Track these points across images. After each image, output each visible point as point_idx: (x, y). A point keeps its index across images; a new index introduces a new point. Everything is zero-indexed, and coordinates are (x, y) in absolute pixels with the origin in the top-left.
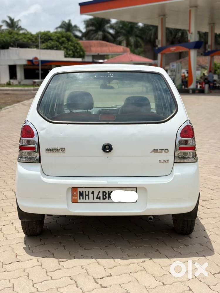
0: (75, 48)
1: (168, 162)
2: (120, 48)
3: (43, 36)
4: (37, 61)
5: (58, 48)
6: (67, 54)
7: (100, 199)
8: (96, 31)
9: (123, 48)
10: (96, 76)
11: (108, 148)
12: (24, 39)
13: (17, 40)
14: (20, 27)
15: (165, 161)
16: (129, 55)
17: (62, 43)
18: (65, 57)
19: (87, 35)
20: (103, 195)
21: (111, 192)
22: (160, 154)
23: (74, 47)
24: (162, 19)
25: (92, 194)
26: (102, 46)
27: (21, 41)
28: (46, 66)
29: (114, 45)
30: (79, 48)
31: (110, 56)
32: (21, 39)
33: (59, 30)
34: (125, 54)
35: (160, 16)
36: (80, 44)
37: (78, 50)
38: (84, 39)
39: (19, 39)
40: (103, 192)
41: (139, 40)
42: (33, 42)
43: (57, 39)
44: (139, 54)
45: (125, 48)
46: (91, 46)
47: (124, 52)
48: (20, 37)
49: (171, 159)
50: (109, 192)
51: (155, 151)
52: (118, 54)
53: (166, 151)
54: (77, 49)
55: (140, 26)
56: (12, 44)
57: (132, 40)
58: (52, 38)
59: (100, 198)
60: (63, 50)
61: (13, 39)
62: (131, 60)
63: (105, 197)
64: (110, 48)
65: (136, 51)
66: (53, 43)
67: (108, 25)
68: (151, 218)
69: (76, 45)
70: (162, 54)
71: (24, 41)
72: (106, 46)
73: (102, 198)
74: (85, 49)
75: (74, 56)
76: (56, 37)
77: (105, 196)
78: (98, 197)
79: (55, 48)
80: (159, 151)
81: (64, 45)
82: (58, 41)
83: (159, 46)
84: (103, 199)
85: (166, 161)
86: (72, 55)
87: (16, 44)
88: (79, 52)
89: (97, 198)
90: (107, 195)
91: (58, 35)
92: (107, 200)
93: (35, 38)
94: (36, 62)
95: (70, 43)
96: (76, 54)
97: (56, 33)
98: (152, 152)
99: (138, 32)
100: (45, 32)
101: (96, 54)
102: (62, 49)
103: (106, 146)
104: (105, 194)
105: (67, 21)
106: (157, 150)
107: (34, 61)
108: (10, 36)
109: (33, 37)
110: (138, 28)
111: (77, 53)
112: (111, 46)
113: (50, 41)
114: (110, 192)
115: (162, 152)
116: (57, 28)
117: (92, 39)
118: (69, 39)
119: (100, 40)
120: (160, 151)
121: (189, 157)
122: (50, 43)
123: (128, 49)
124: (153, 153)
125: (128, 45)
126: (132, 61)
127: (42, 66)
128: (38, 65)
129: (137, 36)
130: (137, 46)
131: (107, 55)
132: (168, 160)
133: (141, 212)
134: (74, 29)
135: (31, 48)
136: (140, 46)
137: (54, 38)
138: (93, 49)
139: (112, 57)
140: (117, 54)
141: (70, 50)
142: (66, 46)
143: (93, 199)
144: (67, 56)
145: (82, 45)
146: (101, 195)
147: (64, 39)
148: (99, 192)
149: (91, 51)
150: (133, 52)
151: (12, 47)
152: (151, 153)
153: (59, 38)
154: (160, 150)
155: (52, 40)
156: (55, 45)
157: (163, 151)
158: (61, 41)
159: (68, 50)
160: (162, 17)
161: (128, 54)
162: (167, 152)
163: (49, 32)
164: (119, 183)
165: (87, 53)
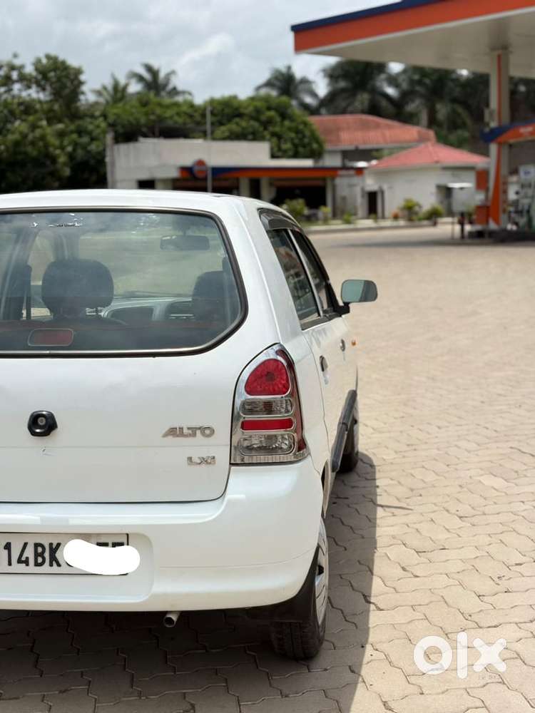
0: (300, 136)
1: (215, 463)
2: (411, 132)
3: (219, 108)
4: (202, 168)
5: (255, 137)
6: (280, 149)
7: (27, 565)
8: (352, 92)
9: (419, 132)
10: (36, 225)
11: (44, 423)
12: (176, 118)
13: (161, 119)
14: (175, 89)
15: (204, 461)
16: (431, 148)
17: (267, 124)
18: (273, 156)
19: (331, 103)
20: (37, 555)
21: (59, 545)
22: (190, 440)
23: (297, 132)
24: (499, 57)
25: (6, 551)
26: (365, 126)
27: (170, 123)
28: (226, 180)
29: (395, 124)
30: (307, 133)
31: (386, 152)
32: (171, 117)
33: (263, 92)
34: (422, 145)
35: (493, 49)
36: (311, 125)
37: (306, 140)
38: (323, 111)
39: (166, 118)
40: (36, 545)
41: (460, 110)
42: (198, 123)
43: (254, 114)
44: (459, 145)
45: (424, 130)
46: (339, 129)
47: (422, 139)
48: (169, 113)
49: (223, 455)
50: (51, 544)
51: (174, 432)
52: (405, 145)
53: (207, 432)
54: (304, 136)
55: (462, 76)
56: (144, 130)
57: (443, 110)
58: (242, 111)
59: (26, 562)
60: (269, 140)
61: (152, 117)
62: (436, 159)
63: (40, 560)
64: (387, 133)
65: (453, 137)
66: (244, 124)
67: (383, 76)
68: (170, 618)
69: (301, 127)
70: (500, 144)
71: (176, 122)
72: (378, 126)
73: (32, 561)
74: (322, 137)
75: (296, 155)
76: (251, 108)
77: (42, 555)
78: (23, 559)
79: (250, 137)
80: (185, 431)
81: (271, 129)
82: (257, 119)
83: (493, 124)
84: (37, 564)
85: (208, 461)
86: (291, 153)
87: (157, 130)
88: (309, 144)
89: (20, 561)
90: (47, 555)
91: (259, 104)
92: (46, 568)
93: (200, 112)
94: (202, 172)
95: (287, 123)
96: (301, 150)
97: (252, 99)
98: (166, 435)
99: (457, 92)
100: (223, 98)
101: (352, 147)
102: (268, 136)
103: (40, 419)
104: (40, 550)
105: (284, 70)
106: (181, 429)
107: (196, 169)
108: (144, 110)
109: (196, 111)
110: (457, 80)
111: (304, 146)
112: (389, 127)
113: (237, 120)
114: (54, 547)
115: (194, 435)
116: (258, 88)
117: (344, 112)
118: (284, 114)
119: (363, 112)
120: (190, 432)
121: (282, 448)
122: (237, 124)
123: (431, 133)
124: (170, 438)
125: (432, 122)
126: (437, 162)
127: (214, 179)
128: (205, 179)
129: (454, 101)
130: (454, 124)
131: (377, 150)
132: (214, 458)
133: (138, 603)
134: (301, 87)
135: (194, 138)
136: (464, 126)
137: (246, 111)
138: (345, 136)
139: (391, 154)
140: (403, 147)
141: (286, 142)
142: (277, 129)
143: (10, 564)
144: (280, 154)
145: (315, 127)
146: (30, 553)
147: (272, 113)
148: (26, 544)
149: (338, 140)
150: (443, 140)
151: (145, 136)
152: (165, 439)
153: (258, 111)
154: (189, 428)
155: (240, 115)
156: (251, 130)
157: (198, 432)
158: (263, 118)
159: (282, 141)
160: (500, 52)
161: (429, 144)
162: (208, 436)
163: (235, 97)
164: (72, 522)
165: (328, 147)
